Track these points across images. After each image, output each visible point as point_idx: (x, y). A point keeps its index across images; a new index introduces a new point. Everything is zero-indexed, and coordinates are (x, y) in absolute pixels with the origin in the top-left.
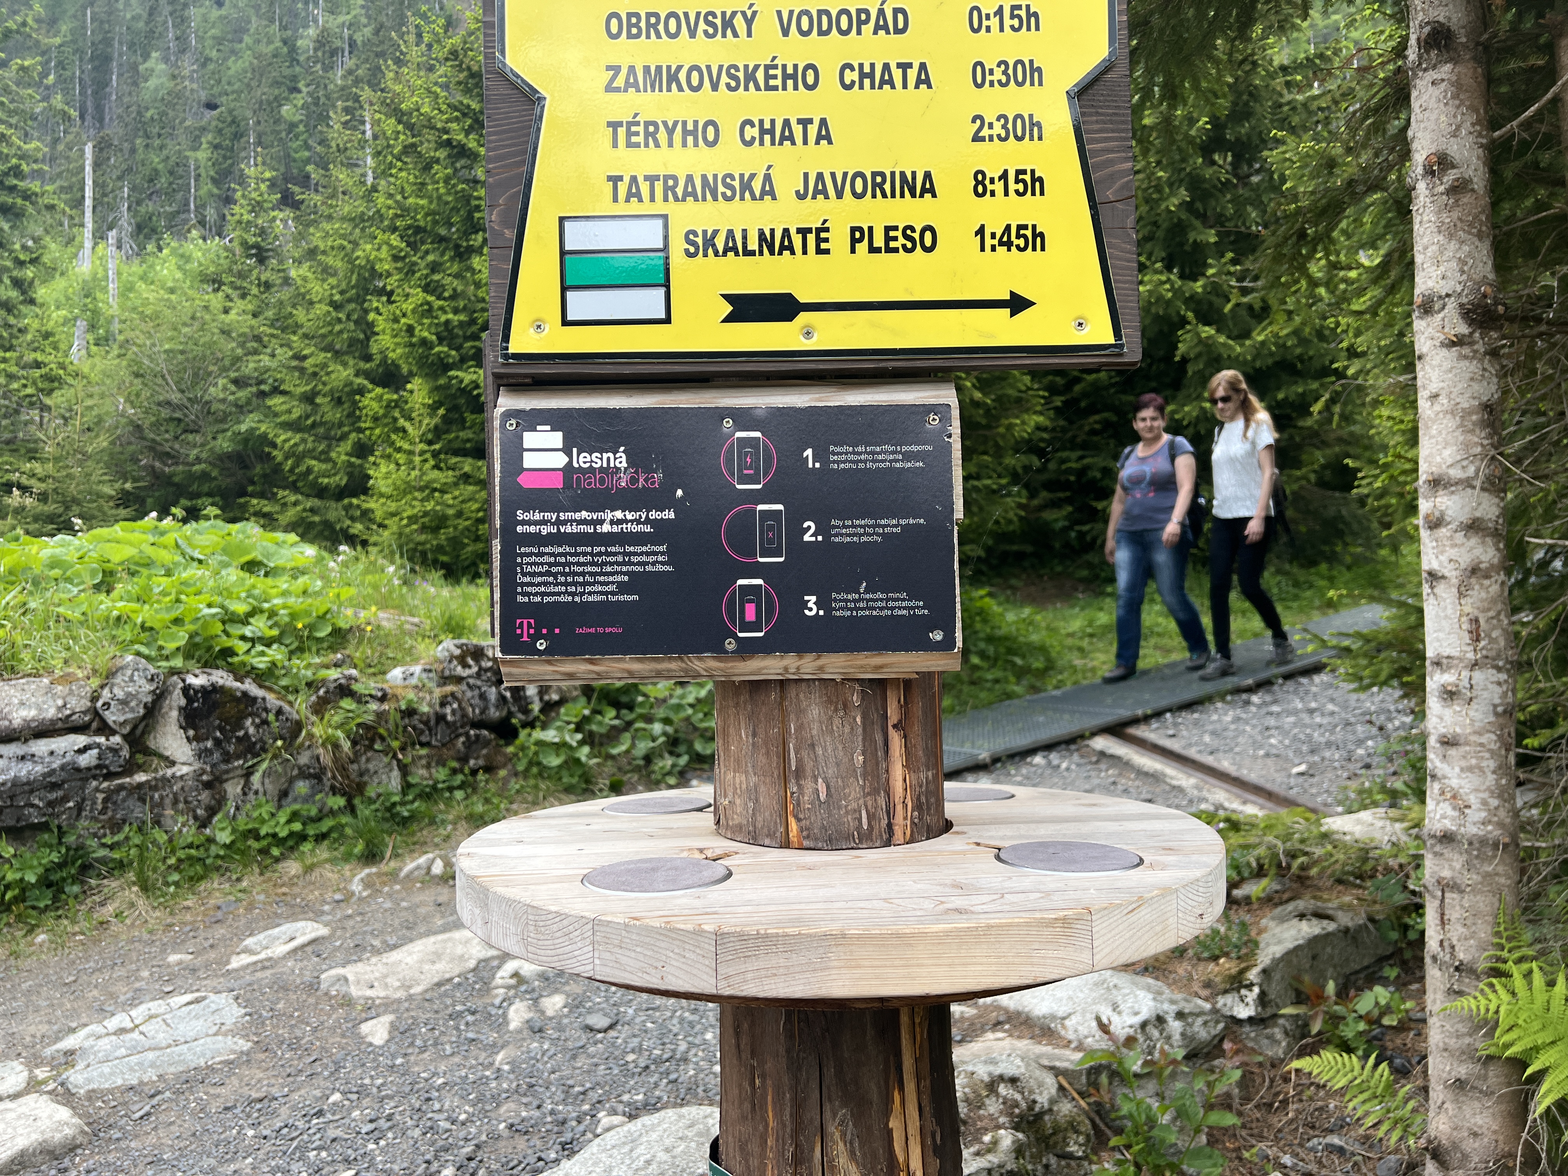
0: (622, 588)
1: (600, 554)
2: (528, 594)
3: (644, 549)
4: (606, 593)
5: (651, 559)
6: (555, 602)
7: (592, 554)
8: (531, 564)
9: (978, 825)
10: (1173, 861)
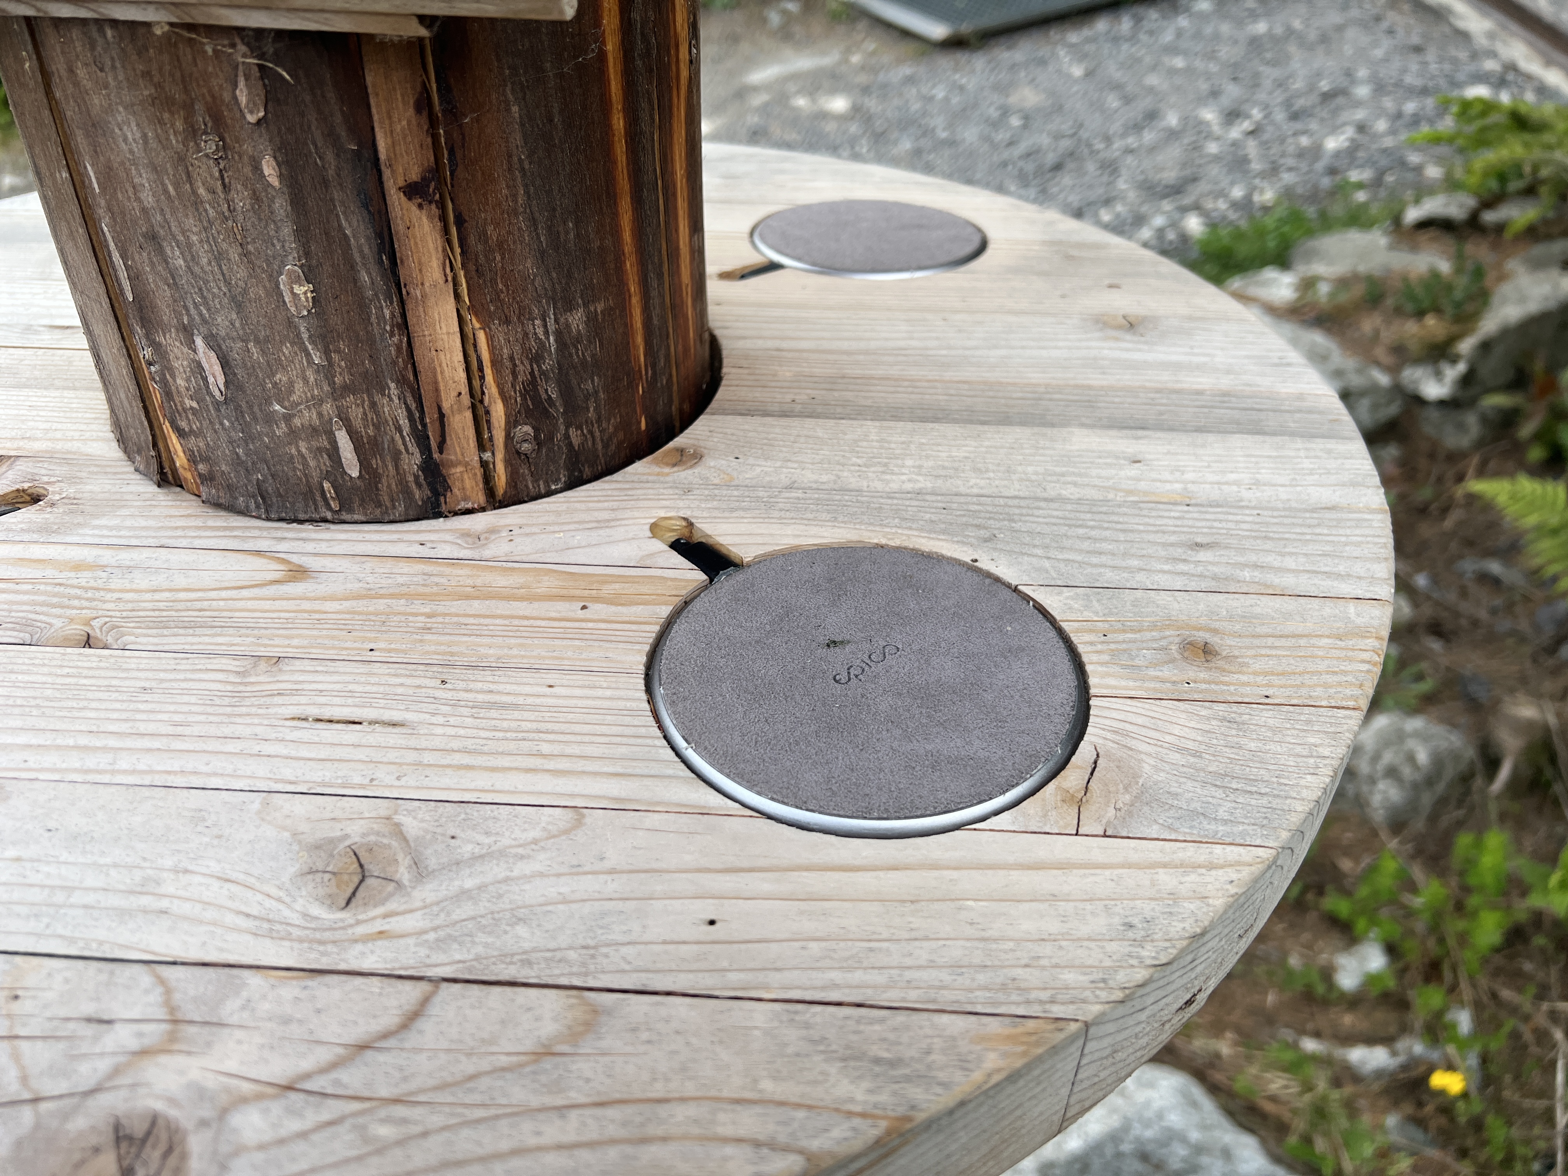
9: (766, 414)
10: (1175, 757)
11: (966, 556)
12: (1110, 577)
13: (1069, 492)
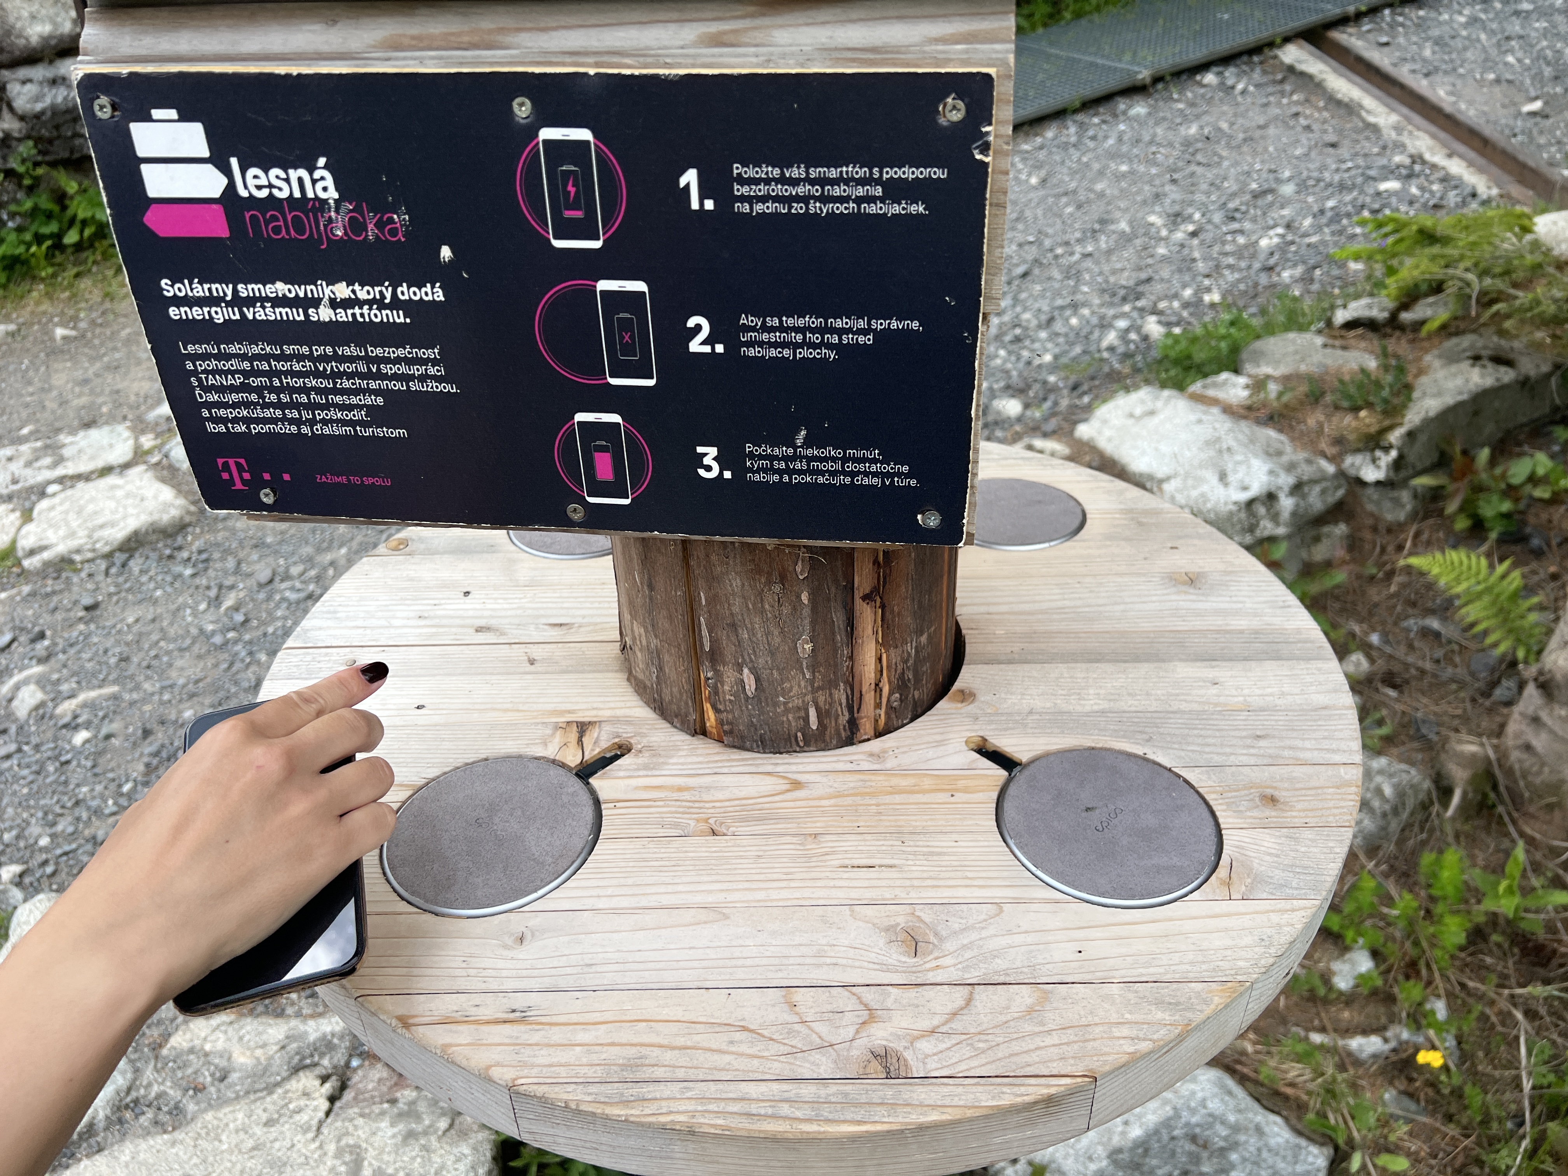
0: (376, 416)
1: (325, 358)
2: (224, 421)
3: (400, 352)
4: (352, 423)
5: (417, 370)
6: (269, 434)
7: (310, 357)
8: (214, 372)
9: (1000, 663)
10: (1268, 858)
11: (1139, 751)
12: (1217, 759)
13: (1184, 706)
